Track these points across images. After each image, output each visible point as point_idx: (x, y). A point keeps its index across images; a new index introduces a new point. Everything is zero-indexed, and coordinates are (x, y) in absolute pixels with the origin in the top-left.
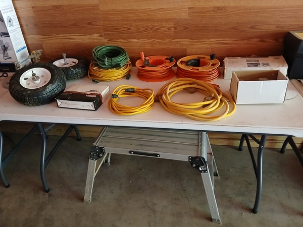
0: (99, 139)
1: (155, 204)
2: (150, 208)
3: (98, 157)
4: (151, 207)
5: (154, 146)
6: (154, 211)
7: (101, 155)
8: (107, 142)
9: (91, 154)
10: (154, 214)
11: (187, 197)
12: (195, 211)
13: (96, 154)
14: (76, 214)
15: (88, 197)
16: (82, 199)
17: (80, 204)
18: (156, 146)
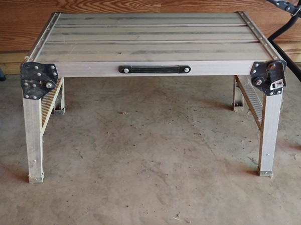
0: (38, 49)
1: (159, 164)
2: (153, 171)
3: (45, 91)
4: (155, 169)
5: (172, 52)
6: (163, 176)
7: (49, 85)
8: (60, 53)
9: (23, 86)
10: (164, 180)
11: (206, 143)
12: (227, 164)
13: (38, 85)
14: (18, 207)
15: (36, 172)
16: (25, 178)
17: (22, 188)
18: (176, 52)
